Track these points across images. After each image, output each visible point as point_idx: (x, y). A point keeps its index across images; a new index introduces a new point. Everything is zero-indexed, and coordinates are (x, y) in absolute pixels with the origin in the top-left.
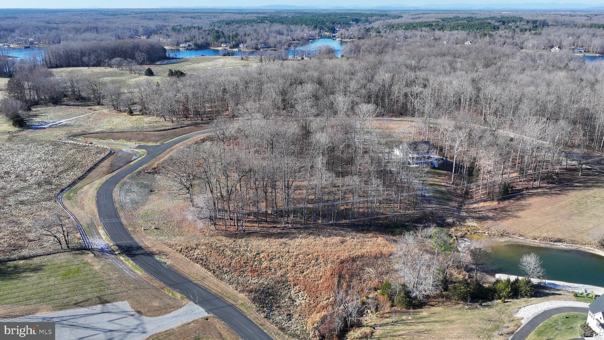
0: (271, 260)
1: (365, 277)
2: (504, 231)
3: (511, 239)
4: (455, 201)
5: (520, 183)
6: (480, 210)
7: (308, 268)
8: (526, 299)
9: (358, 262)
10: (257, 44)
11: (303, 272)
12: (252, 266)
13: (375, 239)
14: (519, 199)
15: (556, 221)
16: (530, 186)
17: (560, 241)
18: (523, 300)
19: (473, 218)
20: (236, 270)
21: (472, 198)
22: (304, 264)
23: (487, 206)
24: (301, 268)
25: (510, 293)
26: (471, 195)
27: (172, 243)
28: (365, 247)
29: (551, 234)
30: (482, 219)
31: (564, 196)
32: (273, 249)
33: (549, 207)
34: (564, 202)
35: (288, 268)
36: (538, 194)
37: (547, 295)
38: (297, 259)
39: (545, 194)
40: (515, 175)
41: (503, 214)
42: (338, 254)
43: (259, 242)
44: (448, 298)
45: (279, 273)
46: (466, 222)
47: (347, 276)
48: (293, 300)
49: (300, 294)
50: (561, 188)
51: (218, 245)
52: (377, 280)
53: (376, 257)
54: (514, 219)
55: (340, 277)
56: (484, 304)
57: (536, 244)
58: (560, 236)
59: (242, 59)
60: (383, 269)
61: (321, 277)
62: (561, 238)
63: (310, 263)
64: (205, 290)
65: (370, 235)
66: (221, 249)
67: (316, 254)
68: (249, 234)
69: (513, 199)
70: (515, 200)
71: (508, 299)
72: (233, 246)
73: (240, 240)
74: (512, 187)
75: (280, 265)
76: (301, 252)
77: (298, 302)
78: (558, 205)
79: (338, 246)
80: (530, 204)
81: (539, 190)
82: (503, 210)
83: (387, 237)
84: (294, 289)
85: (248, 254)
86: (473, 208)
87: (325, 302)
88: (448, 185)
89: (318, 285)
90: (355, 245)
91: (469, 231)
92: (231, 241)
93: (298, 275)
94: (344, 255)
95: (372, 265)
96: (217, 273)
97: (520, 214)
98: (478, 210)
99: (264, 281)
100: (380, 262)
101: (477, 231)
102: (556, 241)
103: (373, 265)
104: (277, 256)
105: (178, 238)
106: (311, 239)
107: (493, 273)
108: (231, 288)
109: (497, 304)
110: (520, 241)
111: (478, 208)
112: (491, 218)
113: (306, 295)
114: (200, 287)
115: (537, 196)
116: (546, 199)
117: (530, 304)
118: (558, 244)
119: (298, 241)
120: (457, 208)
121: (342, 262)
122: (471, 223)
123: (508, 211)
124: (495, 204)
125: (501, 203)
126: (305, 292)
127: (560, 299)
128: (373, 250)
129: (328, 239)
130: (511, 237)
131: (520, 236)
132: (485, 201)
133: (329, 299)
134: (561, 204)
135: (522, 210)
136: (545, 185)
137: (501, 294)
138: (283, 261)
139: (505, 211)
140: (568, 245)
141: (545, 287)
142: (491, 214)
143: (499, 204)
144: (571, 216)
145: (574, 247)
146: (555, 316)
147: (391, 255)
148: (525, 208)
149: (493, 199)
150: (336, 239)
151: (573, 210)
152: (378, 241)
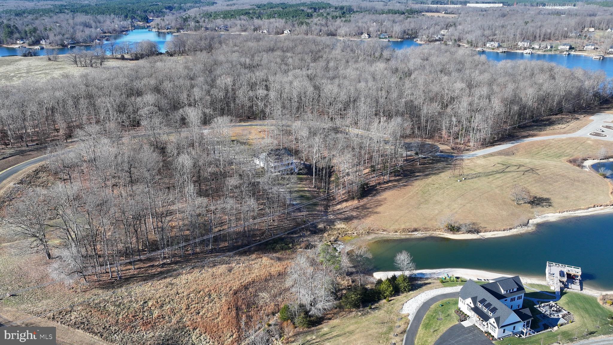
0: (162, 306)
1: (261, 303)
2: (369, 228)
3: (377, 235)
4: (321, 205)
5: (373, 179)
6: (344, 210)
7: (203, 307)
8: (405, 294)
9: (250, 289)
10: (62, 40)
11: (199, 313)
12: (142, 318)
13: (260, 260)
14: (375, 195)
15: (409, 211)
16: (381, 181)
17: (416, 230)
18: (403, 295)
19: (341, 219)
20: (126, 327)
21: (334, 199)
22: (198, 303)
23: (349, 206)
24: (196, 308)
25: (392, 291)
26: (332, 196)
27: (39, 310)
28: (253, 271)
29: (407, 225)
30: (348, 219)
31: (410, 186)
32: (160, 292)
33: (401, 199)
34: (411, 193)
35: (182, 311)
37: (420, 286)
38: (190, 300)
39: (395, 186)
40: (367, 171)
41: (365, 212)
42: (229, 285)
43: (142, 288)
44: (341, 308)
45: (174, 320)
46: (335, 225)
47: (243, 306)
49: (202, 338)
50: (407, 180)
52: (272, 304)
53: (266, 280)
54: (375, 215)
55: (238, 309)
56: (373, 307)
57: (397, 236)
58: (415, 226)
59: (50, 59)
60: (276, 290)
61: (219, 313)
62: (416, 227)
63: (204, 301)
65: (254, 256)
66: (102, 305)
67: (207, 290)
68: (126, 280)
70: (371, 196)
71: (391, 297)
72: (114, 300)
73: (120, 290)
74: (367, 184)
75: (173, 311)
76: (191, 290)
78: (407, 196)
79: (227, 276)
80: (385, 199)
81: (390, 184)
82: (364, 207)
83: (271, 255)
84: (195, 334)
85: (134, 305)
86: (338, 210)
88: (311, 189)
89: (218, 323)
90: (243, 271)
91: (340, 234)
92: (110, 293)
93: (195, 317)
94: (236, 285)
96: (105, 335)
97: (379, 209)
98: (342, 211)
99: (160, 332)
100: (271, 284)
101: (347, 233)
102: (413, 231)
103: (265, 289)
104: (167, 301)
105: (45, 302)
106: (196, 273)
107: (371, 273)
109: (384, 304)
110: (385, 236)
111: (342, 209)
112: (356, 218)
113: (209, 337)
115: (389, 189)
116: (397, 192)
117: (410, 298)
118: (415, 233)
119: (183, 279)
120: (324, 212)
121: (235, 293)
122: (340, 225)
123: (369, 208)
124: (355, 203)
125: (361, 201)
126: (207, 334)
127: (431, 288)
128: (262, 273)
129: (214, 269)
130: (376, 233)
131: (384, 231)
132: (346, 201)
133: (232, 336)
134: (410, 194)
135: (380, 205)
136: (393, 178)
137: (385, 295)
138: (175, 304)
139: (366, 208)
140: (423, 232)
141: (416, 278)
142: (354, 214)
143: (359, 202)
144: (420, 205)
145: (428, 234)
146: (433, 306)
147: (280, 275)
148: (382, 203)
149: (353, 198)
150: (222, 269)
151: (420, 199)
152: (263, 261)
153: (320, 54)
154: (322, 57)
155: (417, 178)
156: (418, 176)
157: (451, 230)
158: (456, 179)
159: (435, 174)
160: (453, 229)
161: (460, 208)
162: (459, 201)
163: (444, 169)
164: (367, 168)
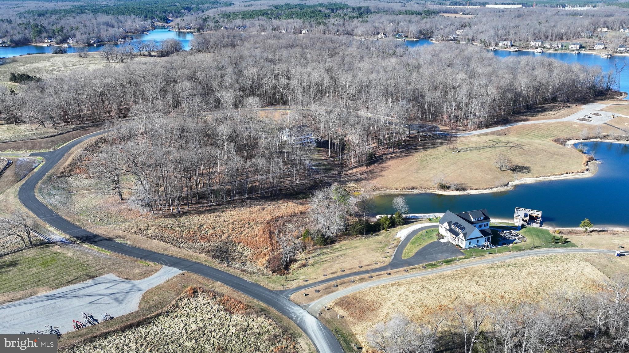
0: (214, 228)
1: (288, 230)
2: (375, 187)
3: (381, 192)
4: (335, 170)
5: (380, 151)
6: (355, 174)
7: (244, 230)
8: (400, 227)
9: (279, 221)
10: (89, 39)
11: (242, 234)
12: (200, 235)
13: (286, 204)
14: (381, 163)
15: (409, 175)
16: (387, 152)
17: (413, 188)
18: (398, 227)
19: (351, 180)
20: (189, 240)
21: (347, 166)
22: (240, 228)
23: (359, 171)
24: (239, 230)
25: (389, 224)
26: (345, 164)
27: (124, 228)
28: (281, 210)
29: (407, 185)
30: (358, 181)
31: (411, 157)
32: (212, 220)
33: (403, 166)
34: (412, 161)
35: (229, 232)
36: (394, 158)
37: (413, 222)
38: (234, 225)
39: (398, 157)
40: (375, 145)
41: (372, 175)
42: (263, 217)
43: (197, 218)
44: (350, 235)
45: (224, 237)
46: (347, 185)
47: (275, 231)
48: (241, 253)
49: (245, 248)
50: (409, 152)
51: (164, 224)
52: (297, 231)
53: (291, 216)
54: (381, 178)
55: (271, 233)
56: (374, 234)
57: (398, 192)
58: (413, 185)
59: (81, 56)
60: (299, 223)
61: (256, 234)
62: (414, 186)
63: (245, 226)
64: (171, 256)
65: (281, 202)
66: (169, 226)
67: (246, 220)
68: (185, 213)
69: (377, 163)
71: (389, 228)
72: (177, 224)
73: (180, 219)
74: (375, 155)
75: (222, 231)
76: (235, 220)
77: (246, 254)
78: (408, 164)
79: (261, 212)
80: (390, 166)
81: (394, 155)
82: (371, 172)
83: (295, 201)
84: (240, 246)
85: (193, 227)
86: (350, 174)
87: (266, 251)
88: (327, 159)
89: (256, 240)
90: (274, 210)
91: (350, 190)
92: (173, 220)
93: (239, 236)
94: (269, 218)
95: (291, 222)
96: (174, 243)
97: (384, 173)
98: (353, 175)
99: (214, 244)
100: (295, 219)
101: (357, 190)
102: (411, 189)
104: (217, 225)
105: (126, 224)
106: (237, 211)
107: (374, 216)
108: (191, 252)
109: (383, 233)
110: (387, 192)
111: (353, 173)
112: (365, 179)
113: (250, 248)
114: (165, 255)
116: (400, 160)
117: (403, 229)
118: (413, 190)
119: (228, 213)
120: (338, 175)
121: (268, 223)
122: (351, 185)
123: (375, 173)
124: (364, 168)
125: (369, 167)
126: (249, 246)
127: (420, 223)
128: (288, 211)
129: (251, 208)
130: (380, 190)
131: (387, 189)
132: (357, 167)
133: (267, 248)
134: (410, 163)
135: (384, 170)
136: (397, 150)
137: (384, 227)
138: (224, 228)
139: (373, 173)
140: (419, 190)
141: (410, 218)
142: (363, 177)
143: (367, 168)
144: (418, 170)
145: (423, 191)
146: (420, 233)
147: (302, 213)
148: (386, 168)
149: (362, 165)
150: (257, 208)
151: (418, 166)
152: (289, 205)
153: (337, 51)
154: (338, 53)
155: (417, 150)
156: (419, 149)
157: (442, 188)
158: (451, 152)
159: (433, 148)
160: (444, 187)
161: (452, 173)
162: (452, 167)
163: (441, 144)
164: (375, 143)
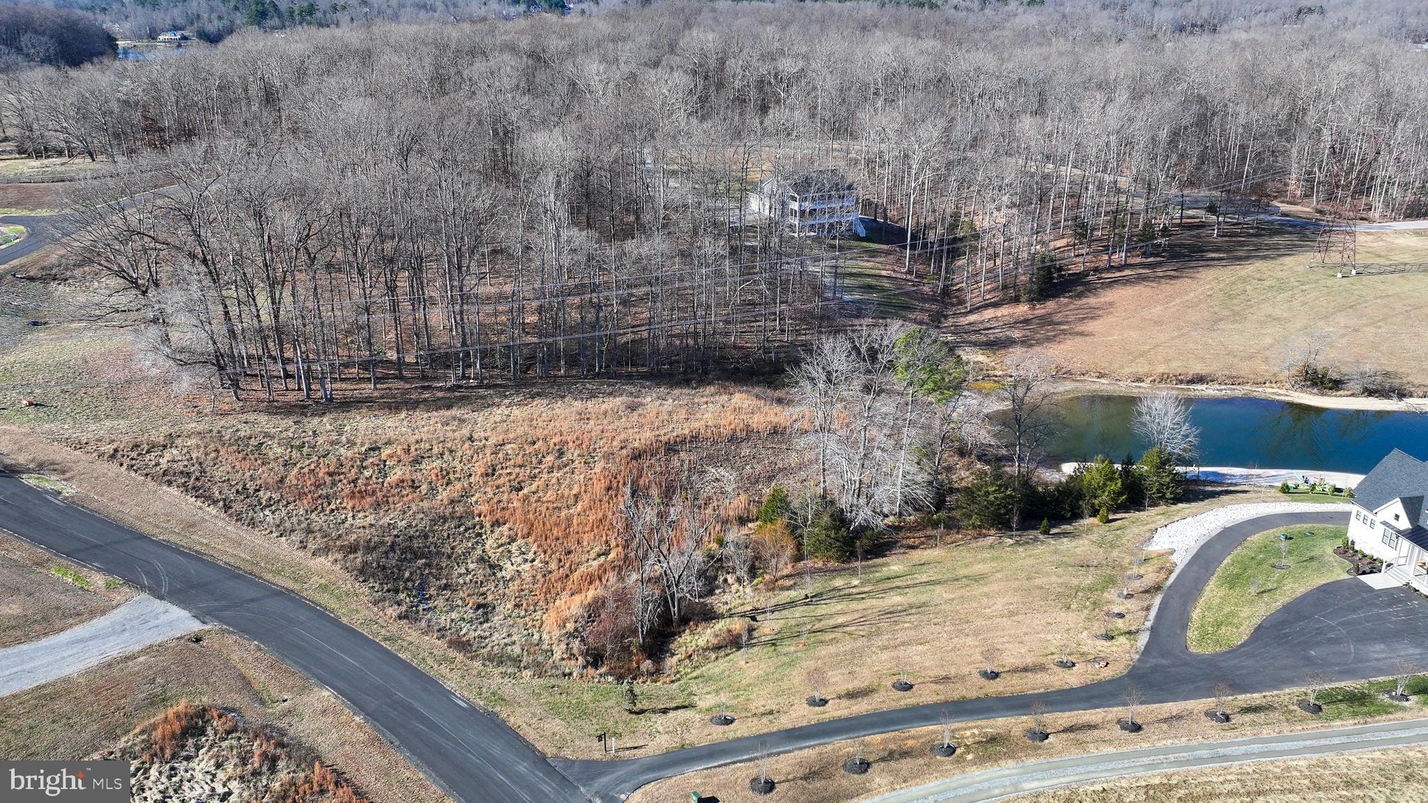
0: (416, 461)
1: (708, 490)
2: (1059, 368)
3: (1079, 385)
4: (922, 310)
5: (1078, 259)
6: (988, 325)
7: (533, 477)
9: (682, 454)
11: (521, 489)
12: (355, 481)
13: (725, 397)
14: (1080, 295)
15: (1183, 335)
16: (1101, 265)
17: (1201, 379)
18: (1153, 511)
19: (975, 344)
20: (301, 495)
21: (962, 302)
22: (520, 466)
23: (1003, 316)
24: (513, 476)
25: (1119, 494)
26: (956, 297)
27: (86, 437)
28: (699, 416)
29: (1175, 367)
30: (994, 345)
31: (1189, 281)
32: (425, 432)
33: (1159, 308)
34: (1192, 295)
35: (472, 479)
36: (1127, 282)
37: (1213, 495)
38: (500, 455)
39: (1141, 279)
40: (1062, 242)
41: (1048, 331)
42: (623, 436)
43: (378, 422)
44: (952, 525)
45: (444, 495)
47: (654, 492)
48: (492, 567)
49: (514, 547)
50: (1178, 265)
51: (242, 434)
52: (743, 497)
53: (733, 439)
54: (1079, 339)
56: (1053, 531)
57: (1143, 390)
58: (1198, 368)
60: (759, 468)
61: (577, 496)
62: (1203, 372)
63: (540, 462)
64: (196, 557)
65: (710, 389)
66: (253, 442)
67: (556, 439)
68: (347, 405)
69: (1067, 295)
70: (1070, 297)
71: (1115, 512)
72: (291, 435)
73: (316, 420)
74: (1060, 269)
75: (446, 476)
76: (511, 436)
77: (509, 570)
78: (1178, 301)
79: (621, 418)
80: (1111, 304)
81: (1127, 272)
82: (1046, 321)
83: (757, 390)
84: (496, 535)
85: (342, 450)
86: (970, 324)
87: (595, 564)
88: (899, 276)
89: (569, 519)
90: (670, 413)
91: (968, 373)
92: (289, 422)
93: (505, 497)
94: (643, 438)
95: (725, 460)
96: (237, 507)
97: (1090, 326)
98: (981, 327)
99: (395, 518)
100: (746, 452)
101: (991, 373)
102: (1191, 382)
103: (728, 460)
104: (435, 451)
106: (539, 407)
107: (1054, 461)
108: (284, 548)
109: (1090, 530)
110: (1103, 387)
111: (982, 322)
112: (1021, 343)
113: (534, 548)
114: (176, 549)
115: (1124, 284)
116: (1148, 289)
117: (1176, 518)
118: (1199, 387)
119: (498, 413)
121: (637, 456)
122: (971, 356)
123: (1060, 323)
124: (1022, 309)
125: (1038, 306)
126: (531, 540)
127: (1248, 501)
128: (723, 422)
129: (590, 404)
130: (1078, 381)
131: (1101, 376)
132: (995, 305)
133: (606, 554)
134: (1186, 298)
135: (1092, 318)
136: (1138, 260)
137: (1096, 502)
138: (456, 463)
139: (1052, 323)
140: (1223, 387)
141: (1196, 481)
142: (1016, 334)
143: (1033, 308)
144: (1216, 322)
145: (1239, 391)
146: (1257, 538)
147: (776, 432)
148: (1100, 312)
149: (1016, 300)
151: (1216, 309)
152: (734, 401)
155: (1209, 263)
156: (1213, 259)
157: (1314, 384)
158: (1331, 272)
159: (1265, 258)
160: (1318, 380)
161: (1343, 336)
162: (1341, 319)
163: (1291, 249)
164: (1063, 237)
